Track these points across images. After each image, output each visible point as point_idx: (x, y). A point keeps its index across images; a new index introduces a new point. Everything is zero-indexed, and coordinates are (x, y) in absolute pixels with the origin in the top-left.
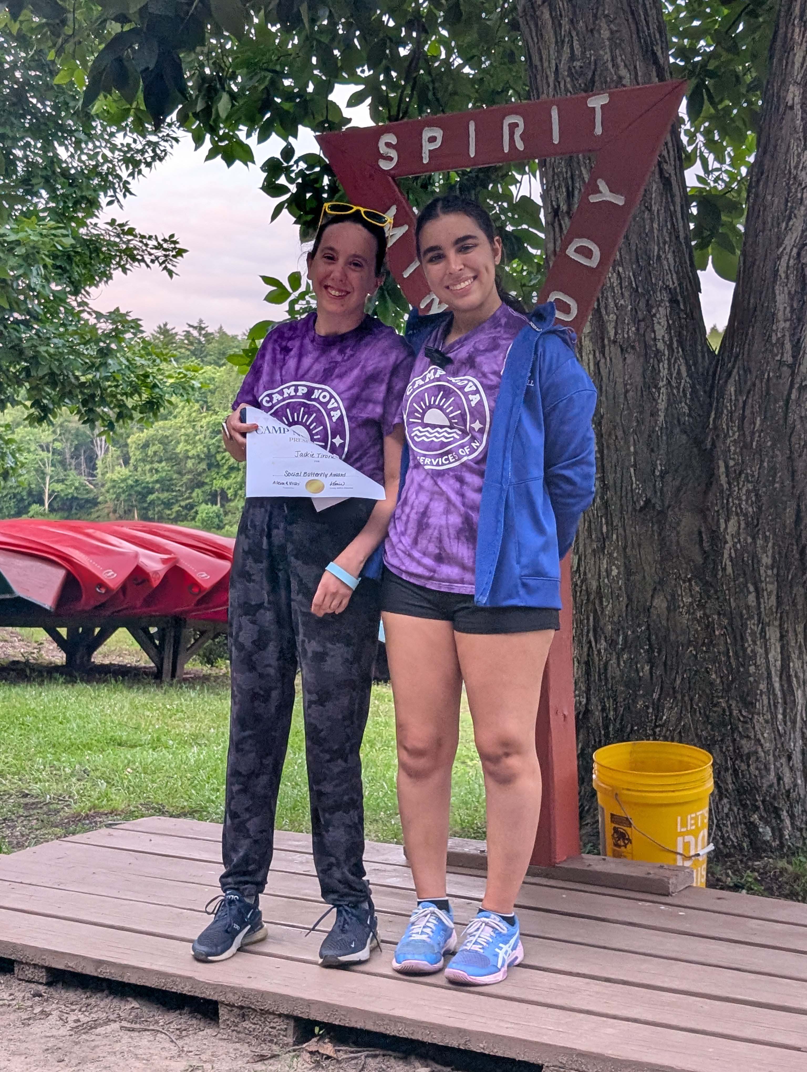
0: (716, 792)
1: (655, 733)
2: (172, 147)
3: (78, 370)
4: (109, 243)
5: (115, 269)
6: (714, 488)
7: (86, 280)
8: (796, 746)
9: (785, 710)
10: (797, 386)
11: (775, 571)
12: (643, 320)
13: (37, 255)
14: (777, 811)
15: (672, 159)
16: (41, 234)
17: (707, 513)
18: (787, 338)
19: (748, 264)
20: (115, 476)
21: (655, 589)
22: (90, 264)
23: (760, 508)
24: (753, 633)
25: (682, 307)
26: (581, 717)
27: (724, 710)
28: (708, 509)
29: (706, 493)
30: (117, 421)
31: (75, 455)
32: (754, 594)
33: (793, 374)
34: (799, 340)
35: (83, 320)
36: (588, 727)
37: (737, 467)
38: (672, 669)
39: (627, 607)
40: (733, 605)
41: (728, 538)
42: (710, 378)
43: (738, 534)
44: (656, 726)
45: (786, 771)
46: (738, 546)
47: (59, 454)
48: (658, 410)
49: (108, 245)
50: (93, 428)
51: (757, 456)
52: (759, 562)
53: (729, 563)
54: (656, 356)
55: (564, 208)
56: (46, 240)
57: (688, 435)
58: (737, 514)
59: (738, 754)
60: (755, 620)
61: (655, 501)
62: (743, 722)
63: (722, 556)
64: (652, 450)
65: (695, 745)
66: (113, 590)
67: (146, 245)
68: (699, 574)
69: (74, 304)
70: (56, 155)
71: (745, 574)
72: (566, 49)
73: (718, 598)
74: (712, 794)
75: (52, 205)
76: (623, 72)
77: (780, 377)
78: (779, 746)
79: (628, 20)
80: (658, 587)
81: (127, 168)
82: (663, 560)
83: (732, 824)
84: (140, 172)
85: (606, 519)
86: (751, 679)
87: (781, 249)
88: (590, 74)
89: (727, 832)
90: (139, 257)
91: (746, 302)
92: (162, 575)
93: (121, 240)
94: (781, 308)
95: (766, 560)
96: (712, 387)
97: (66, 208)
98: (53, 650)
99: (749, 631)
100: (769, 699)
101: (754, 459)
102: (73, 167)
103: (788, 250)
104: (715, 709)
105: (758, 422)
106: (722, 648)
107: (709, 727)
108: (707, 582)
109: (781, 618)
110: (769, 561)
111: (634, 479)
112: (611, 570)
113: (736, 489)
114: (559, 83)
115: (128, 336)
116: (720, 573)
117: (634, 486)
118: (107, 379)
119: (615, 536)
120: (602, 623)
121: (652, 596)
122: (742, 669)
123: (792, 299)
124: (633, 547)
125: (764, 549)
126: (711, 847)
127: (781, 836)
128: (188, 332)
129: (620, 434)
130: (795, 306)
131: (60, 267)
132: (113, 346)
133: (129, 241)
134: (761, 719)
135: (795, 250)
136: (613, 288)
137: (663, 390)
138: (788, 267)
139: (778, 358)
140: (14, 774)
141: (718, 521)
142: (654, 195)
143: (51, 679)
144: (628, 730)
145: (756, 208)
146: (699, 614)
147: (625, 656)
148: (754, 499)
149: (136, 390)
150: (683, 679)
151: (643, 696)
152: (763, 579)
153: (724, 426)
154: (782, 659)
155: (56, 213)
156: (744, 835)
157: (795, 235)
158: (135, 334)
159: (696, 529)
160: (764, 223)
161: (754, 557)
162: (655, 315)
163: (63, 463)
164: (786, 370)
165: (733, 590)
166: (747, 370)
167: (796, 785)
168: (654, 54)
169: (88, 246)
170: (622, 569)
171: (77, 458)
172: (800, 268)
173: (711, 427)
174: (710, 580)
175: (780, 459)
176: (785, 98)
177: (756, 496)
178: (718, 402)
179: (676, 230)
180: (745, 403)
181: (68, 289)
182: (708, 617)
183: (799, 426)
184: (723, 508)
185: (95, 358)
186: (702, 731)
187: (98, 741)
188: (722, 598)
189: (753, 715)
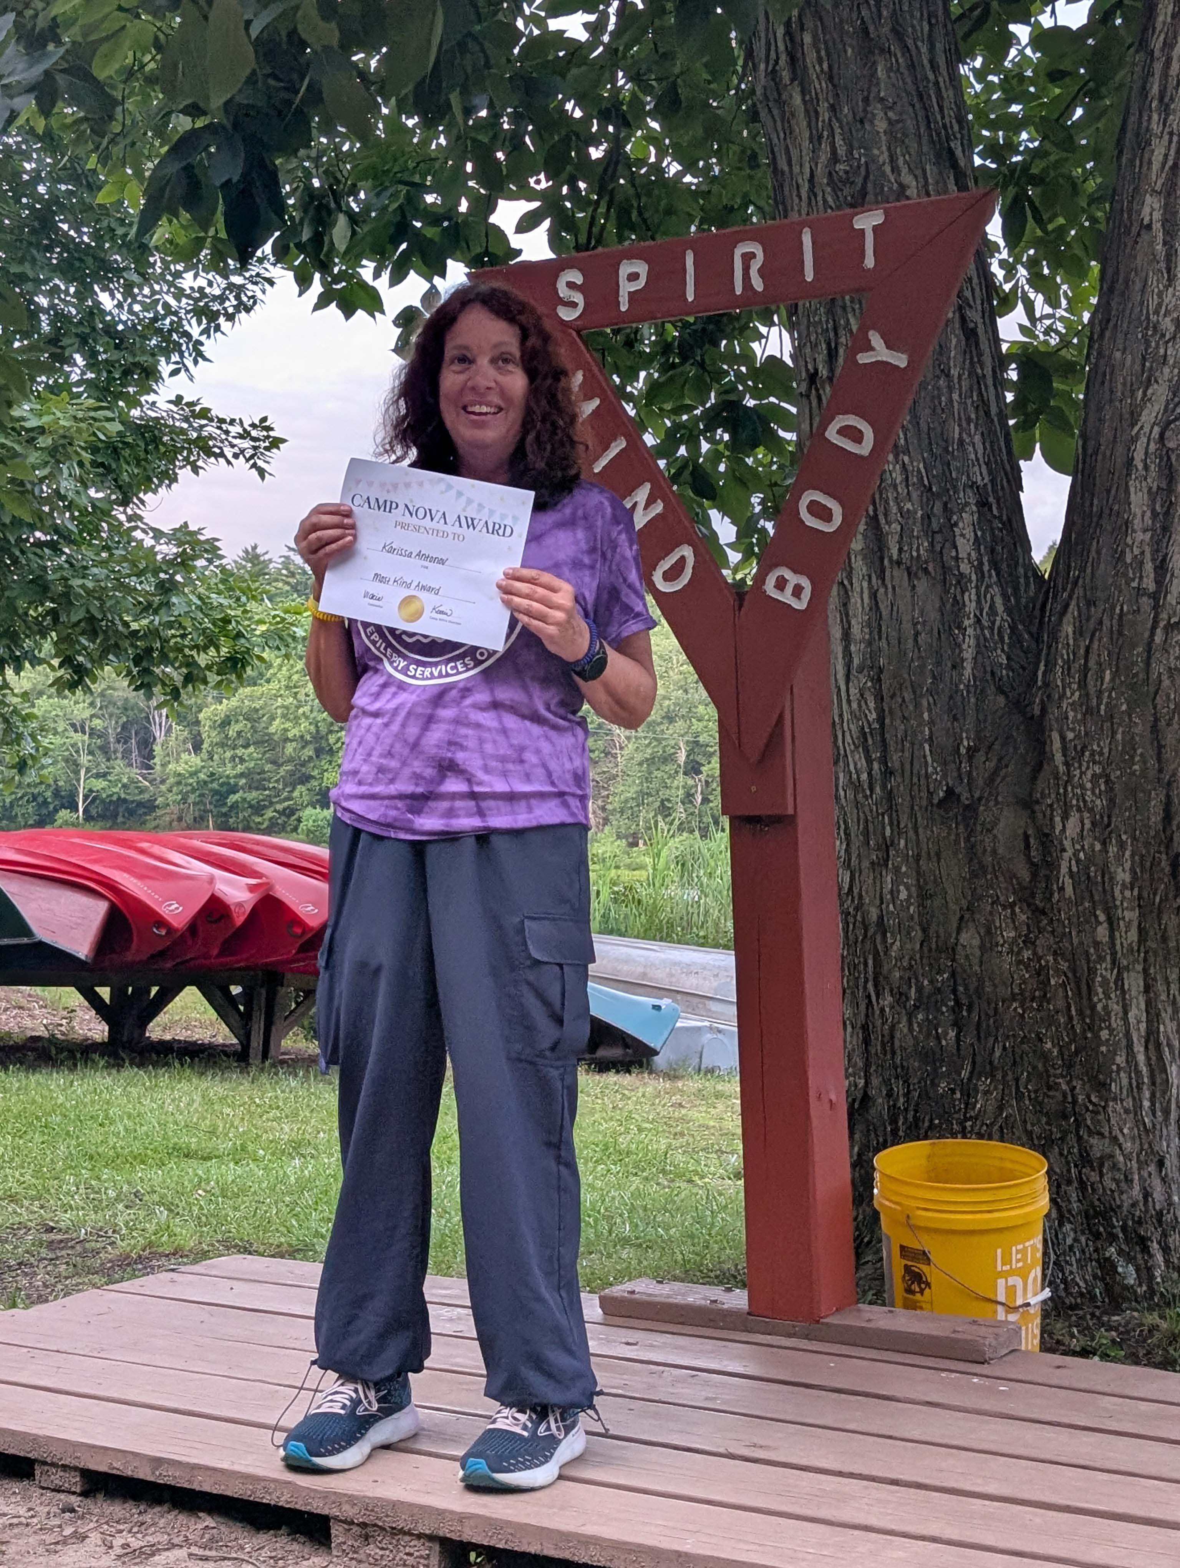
0: (1054, 1215)
1: (964, 1128)
2: (264, 292)
3: (127, 612)
4: (173, 430)
5: (181, 468)
6: (1046, 771)
7: (139, 485)
8: (1171, 1147)
9: (1153, 1095)
10: (1162, 624)
11: (1136, 893)
12: (940, 531)
13: (69, 449)
14: (1143, 1243)
15: (979, 302)
16: (75, 417)
17: (1037, 808)
18: (1148, 556)
19: (1089, 451)
20: (181, 768)
21: (962, 918)
22: (146, 460)
23: (1112, 801)
24: (1105, 982)
25: (995, 512)
26: (856, 1106)
27: (1065, 1095)
28: (1037, 802)
29: (1034, 779)
30: (185, 686)
31: (123, 738)
32: (1105, 925)
33: (1156, 607)
34: (1165, 558)
35: (136, 540)
36: (867, 1120)
37: (1077, 742)
38: (988, 1034)
39: (922, 945)
40: (1075, 941)
41: (1067, 844)
42: (1037, 613)
43: (1082, 837)
44: (966, 1119)
45: (1157, 1183)
46: (1082, 855)
47: (99, 737)
48: (963, 660)
49: (170, 432)
50: (149, 696)
51: (1107, 725)
52: (1111, 879)
53: (1068, 882)
54: (959, 582)
55: (824, 372)
56: (82, 425)
57: (1007, 697)
58: (1079, 810)
59: (1085, 1159)
60: (1108, 963)
61: (961, 790)
62: (1093, 1112)
63: (1059, 872)
64: (955, 718)
65: (1023, 1145)
66: (177, 930)
67: (227, 432)
68: (1026, 897)
69: (122, 518)
70: (97, 304)
71: (1092, 896)
72: (825, 146)
73: (1053, 932)
74: (1047, 1216)
75: (90, 375)
76: (907, 179)
77: (1138, 612)
78: (1146, 1146)
79: (913, 106)
80: (967, 916)
81: (199, 323)
82: (974, 875)
83: (1078, 1261)
84: (218, 328)
85: (890, 817)
86: (1104, 1049)
87: (1136, 429)
88: (859, 181)
89: (1071, 1273)
90: (217, 451)
91: (1087, 504)
92: (248, 908)
93: (191, 425)
94: (1139, 513)
95: (1123, 876)
96: (1041, 627)
97: (110, 380)
98: (89, 1020)
99: (1099, 979)
100: (1130, 1078)
101: (1102, 729)
102: (121, 321)
103: (1147, 429)
104: (1052, 1093)
105: (1108, 675)
106: (1061, 1003)
107: (1044, 1120)
108: (1037, 908)
109: (1145, 960)
110: (1128, 878)
111: (929, 759)
112: (899, 892)
113: (1077, 772)
114: (815, 196)
115: (200, 563)
116: (1056, 895)
117: (930, 769)
118: (170, 625)
119: (902, 842)
120: (886, 968)
121: (959, 930)
122: (1089, 1035)
123: (1154, 501)
124: (929, 858)
125: (1119, 858)
126: (1047, 1293)
127: (1151, 1277)
128: (287, 558)
129: (908, 695)
130: (1158, 508)
131: (102, 465)
132: (178, 578)
133: (202, 427)
134: (1118, 1107)
135: (1157, 429)
136: (895, 487)
137: (970, 631)
138: (1146, 453)
139: (1135, 584)
140: (33, 1198)
141: (1052, 819)
142: (953, 354)
143: (86, 1061)
144: (926, 1124)
145: (1100, 371)
146: (1027, 954)
147: (920, 1017)
148: (1103, 788)
149: (211, 642)
150: (1004, 1048)
151: (949, 1074)
152: (1118, 903)
153: (1059, 683)
154: (1149, 1021)
155: (97, 387)
156: (1095, 1277)
157: (1156, 408)
158: (210, 561)
159: (1021, 831)
160: (1112, 392)
161: (1104, 870)
162: (956, 524)
163: (105, 749)
164: (1146, 603)
165: (1075, 920)
166: (1091, 603)
167: (1170, 1205)
168: (951, 152)
169: (143, 434)
170: (913, 889)
171: (126, 742)
172: (1165, 455)
173: (1040, 683)
174: (1041, 905)
175: (1140, 727)
176: (1139, 212)
177: (1106, 783)
178: (1049, 647)
179: (985, 404)
180: (1088, 649)
181: (114, 497)
182: (1039, 959)
183: (1166, 683)
184: (1058, 800)
185: (153, 595)
186: (1033, 1125)
187: (155, 1151)
188: (1060, 930)
189: (1106, 1101)
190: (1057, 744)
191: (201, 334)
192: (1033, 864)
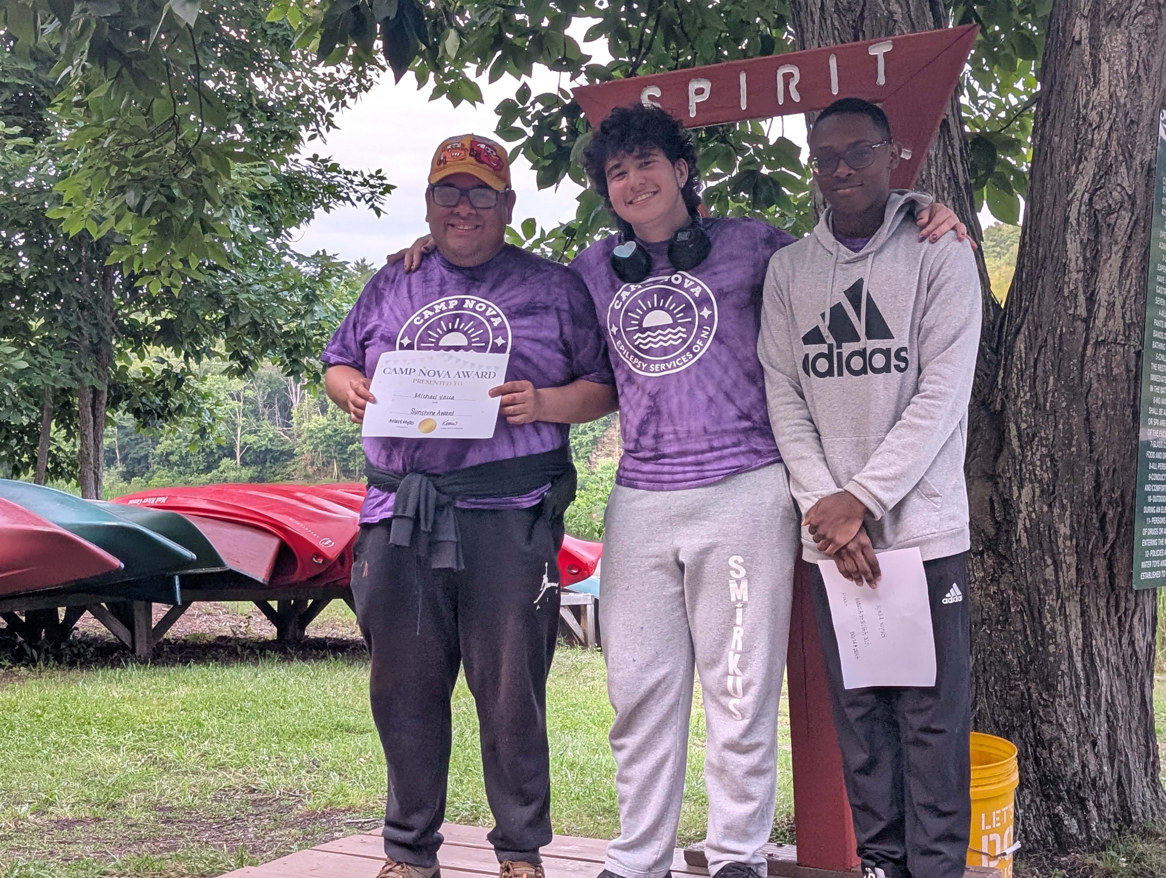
2: (378, 75)
3: (281, 318)
4: (311, 180)
5: (316, 208)
6: (1006, 452)
7: (287, 220)
8: (1101, 730)
9: (1088, 692)
10: (1092, 342)
11: (1074, 542)
13: (237, 197)
14: (1082, 801)
16: (240, 173)
17: (999, 479)
18: (1081, 290)
19: (1036, 211)
20: (311, 427)
22: (292, 203)
23: (1056, 474)
24: (1052, 611)
27: (1023, 694)
28: (1000, 476)
29: (996, 458)
31: (269, 404)
32: (1052, 567)
33: (1087, 328)
34: (1093, 292)
35: (284, 263)
37: (1029, 430)
40: (1030, 580)
41: (1022, 507)
42: (996, 333)
43: (1033, 502)
45: (1091, 757)
46: (1033, 515)
47: (251, 403)
49: (310, 183)
50: (297, 381)
51: (1051, 417)
52: (1056, 532)
53: (1024, 535)
56: (246, 178)
58: (1031, 482)
59: (1039, 741)
60: (1054, 596)
62: (1043, 706)
63: (1016, 528)
65: (992, 733)
66: (331, 560)
67: (352, 182)
68: (990, 546)
69: (274, 246)
70: (253, 87)
71: (1041, 544)
73: (1012, 572)
74: (1017, 788)
75: (248, 140)
76: (895, 7)
77: (1073, 333)
78: (1083, 730)
81: (330, 100)
83: (1034, 817)
84: (344, 104)
86: (1052, 659)
87: (1071, 195)
88: (858, 9)
89: (1030, 825)
90: (345, 195)
93: (324, 177)
94: (1074, 258)
95: (1064, 530)
96: (999, 344)
97: (264, 143)
98: (261, 623)
99: (1047, 607)
100: (1071, 680)
101: (1047, 421)
102: (271, 99)
103: (1079, 195)
104: (1013, 692)
105: (1051, 380)
106: (1019, 626)
107: (1007, 712)
108: (1000, 554)
109: (1082, 593)
110: (1068, 531)
113: (1029, 453)
114: (825, 19)
115: (334, 280)
116: (1014, 545)
122: (1040, 649)
123: (1085, 249)
125: (1061, 516)
126: (1018, 845)
127: (1088, 828)
130: (1088, 255)
131: (259, 207)
132: (319, 292)
133: (333, 177)
134: (1063, 703)
135: (1087, 196)
138: (1079, 213)
139: (1071, 312)
140: (238, 767)
141: (1010, 487)
143: (264, 656)
145: (1043, 151)
146: (993, 589)
148: (1049, 464)
150: (977, 660)
152: (1061, 550)
153: (1015, 386)
154: (1085, 638)
155: (254, 149)
156: (1048, 828)
157: (1086, 179)
158: (340, 278)
159: (987, 497)
160: (1052, 167)
161: (1051, 527)
163: (255, 412)
164: (1080, 326)
165: (1028, 563)
166: (1038, 326)
167: (1102, 773)
169: (289, 184)
171: (271, 407)
172: (1093, 215)
173: (1000, 387)
174: (1003, 553)
175: (1077, 420)
176: (1071, 32)
177: (1051, 461)
178: (1006, 359)
179: (955, 177)
180: (1036, 361)
181: (267, 230)
182: (1002, 592)
183: (1095, 385)
184: (1015, 474)
185: (300, 305)
186: (999, 716)
187: (324, 727)
188: (1017, 571)
189: (1054, 698)
190: (1014, 432)
191: (332, 108)
192: (997, 523)
